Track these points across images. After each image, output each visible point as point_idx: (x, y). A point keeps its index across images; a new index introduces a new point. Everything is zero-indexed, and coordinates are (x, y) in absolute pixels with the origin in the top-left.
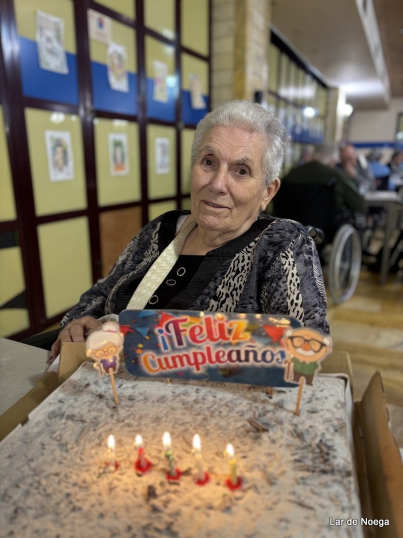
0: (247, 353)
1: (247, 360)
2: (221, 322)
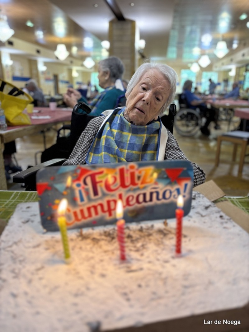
0: (151, 194)
1: (151, 200)
2: (132, 170)
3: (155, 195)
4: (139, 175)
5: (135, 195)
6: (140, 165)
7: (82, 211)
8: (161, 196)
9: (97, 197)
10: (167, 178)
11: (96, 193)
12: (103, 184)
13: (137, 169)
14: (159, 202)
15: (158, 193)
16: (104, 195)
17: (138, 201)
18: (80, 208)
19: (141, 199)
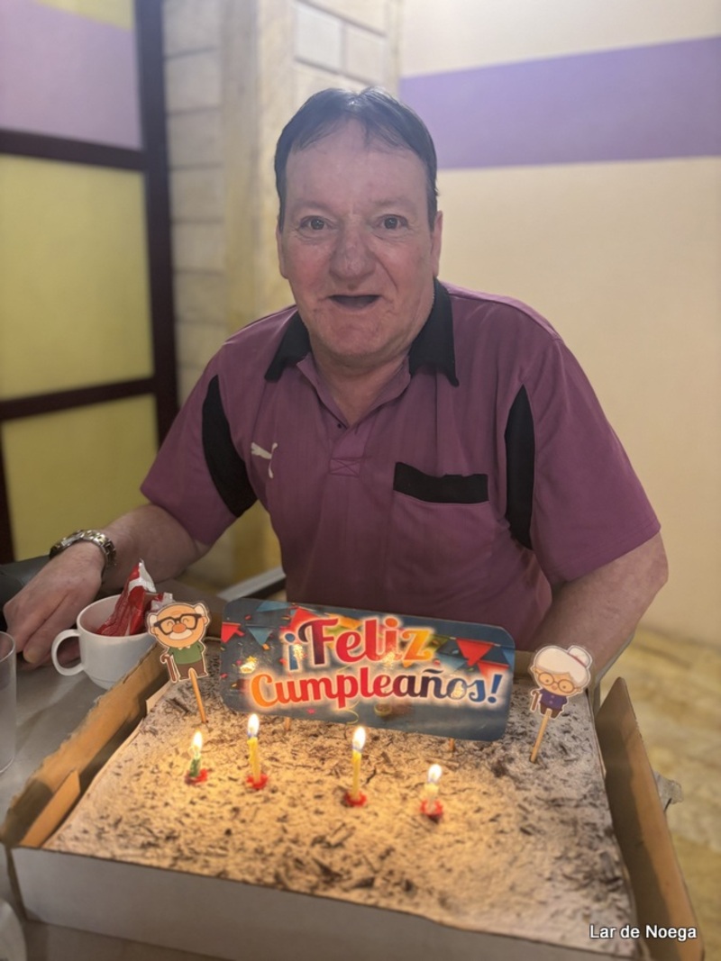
0: (425, 681)
1: (424, 692)
2: (391, 629)
4: (404, 640)
5: (393, 680)
6: (407, 623)
7: (291, 685)
8: (443, 690)
9: (320, 666)
10: (460, 656)
12: (334, 644)
13: (401, 629)
14: (439, 701)
15: (438, 682)
16: (334, 665)
17: (397, 690)
18: (290, 680)
19: (404, 686)
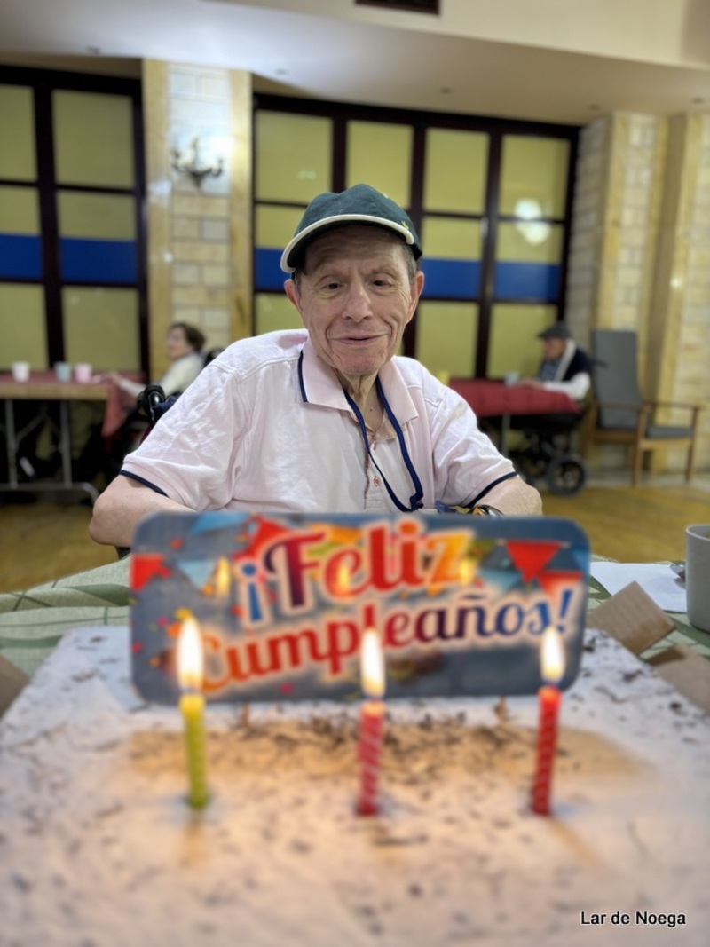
0: (462, 614)
1: (460, 633)
2: (407, 538)
3: (472, 620)
4: (429, 553)
5: (414, 615)
6: (433, 524)
7: (252, 650)
8: (490, 624)
9: (299, 610)
10: (512, 569)
11: (297, 598)
12: (320, 573)
13: (423, 536)
14: (485, 642)
15: (481, 613)
16: (322, 605)
17: (420, 634)
19: (430, 627)
